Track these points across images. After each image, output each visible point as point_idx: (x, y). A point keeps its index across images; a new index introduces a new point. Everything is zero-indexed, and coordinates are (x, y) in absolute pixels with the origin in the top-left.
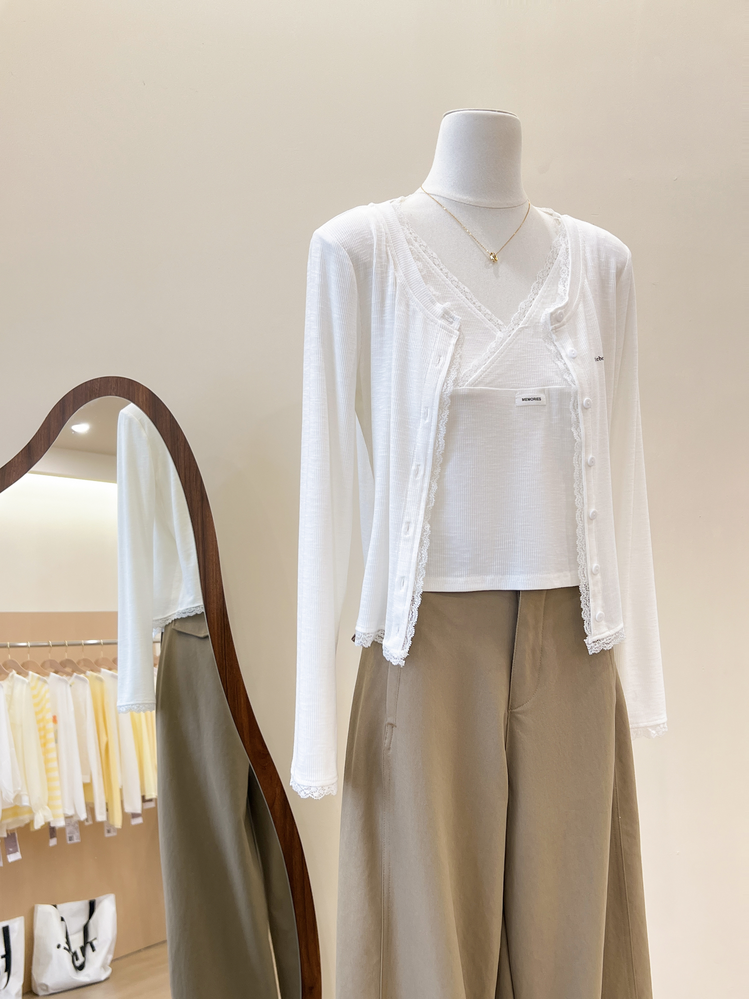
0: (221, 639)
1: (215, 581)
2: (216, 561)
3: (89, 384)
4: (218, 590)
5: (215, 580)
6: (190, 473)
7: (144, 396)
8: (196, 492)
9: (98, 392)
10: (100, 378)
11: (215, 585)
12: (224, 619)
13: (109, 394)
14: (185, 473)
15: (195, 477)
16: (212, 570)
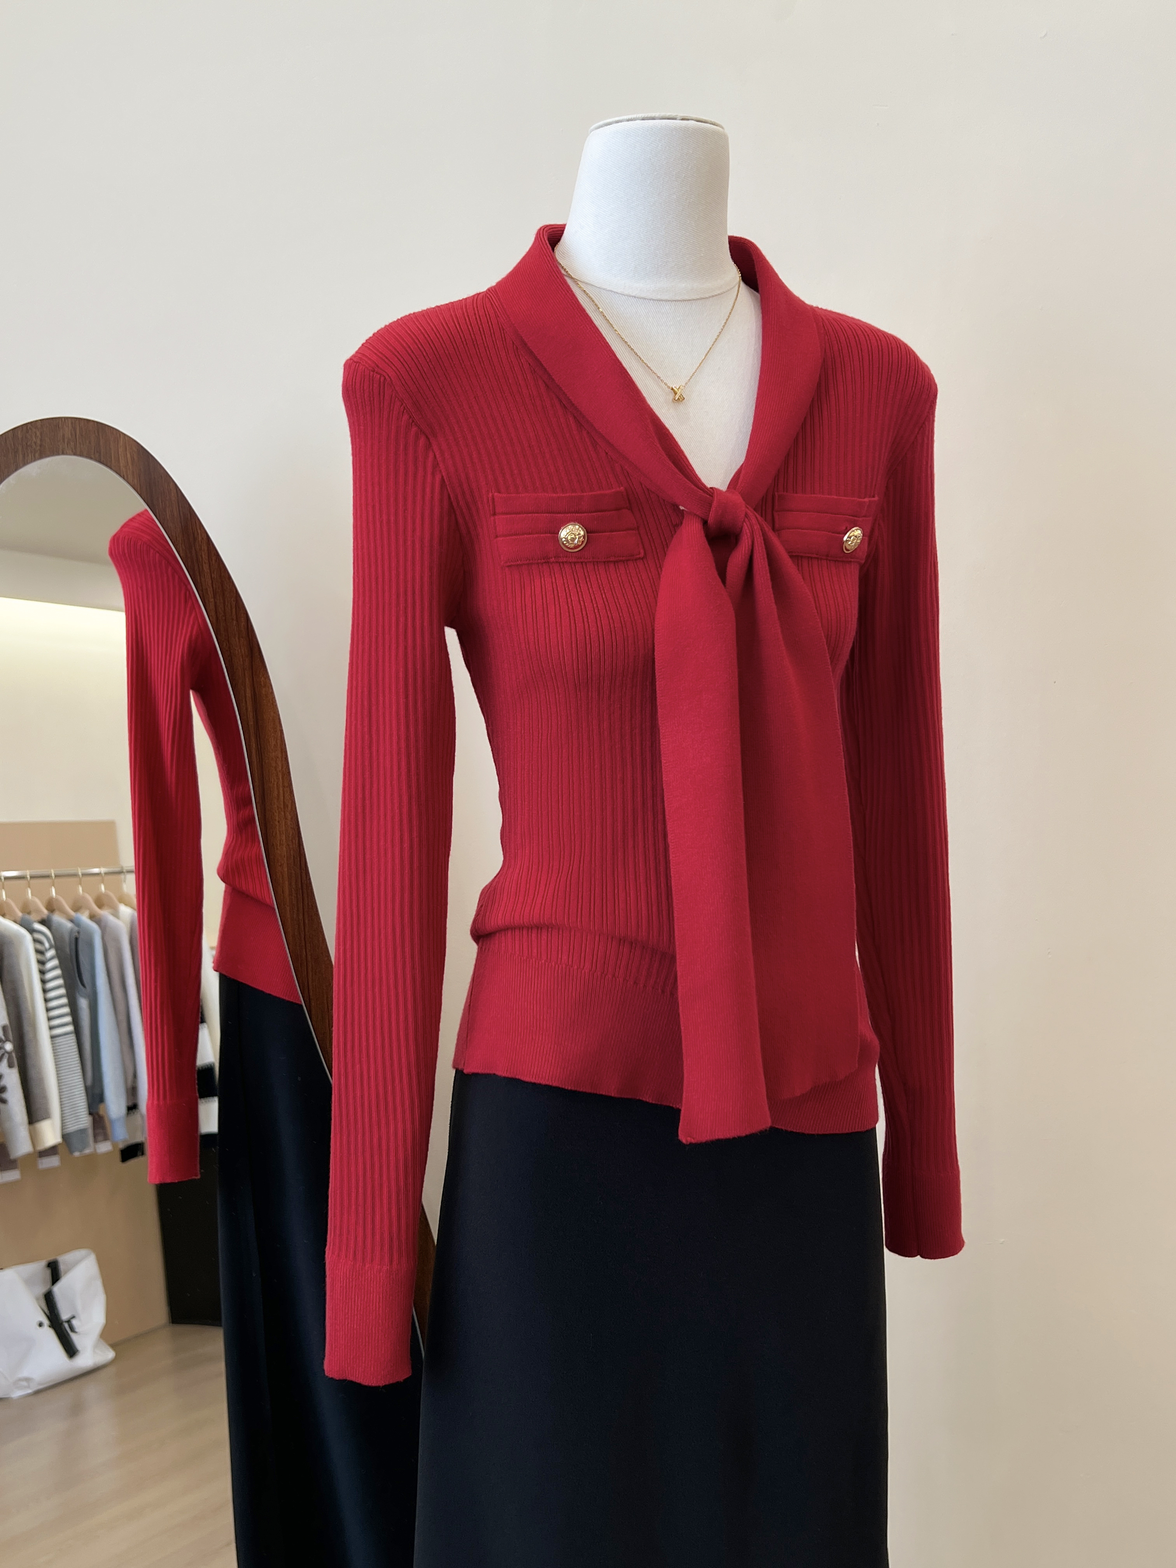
0: (298, 910)
1: (282, 807)
2: (282, 768)
3: (19, 432)
4: (289, 823)
5: (282, 803)
6: (224, 603)
7: (129, 456)
8: (239, 639)
9: (38, 448)
10: (40, 420)
11: (283, 813)
12: (301, 875)
13: (61, 452)
14: (215, 603)
15: (234, 610)
16: (275, 786)
